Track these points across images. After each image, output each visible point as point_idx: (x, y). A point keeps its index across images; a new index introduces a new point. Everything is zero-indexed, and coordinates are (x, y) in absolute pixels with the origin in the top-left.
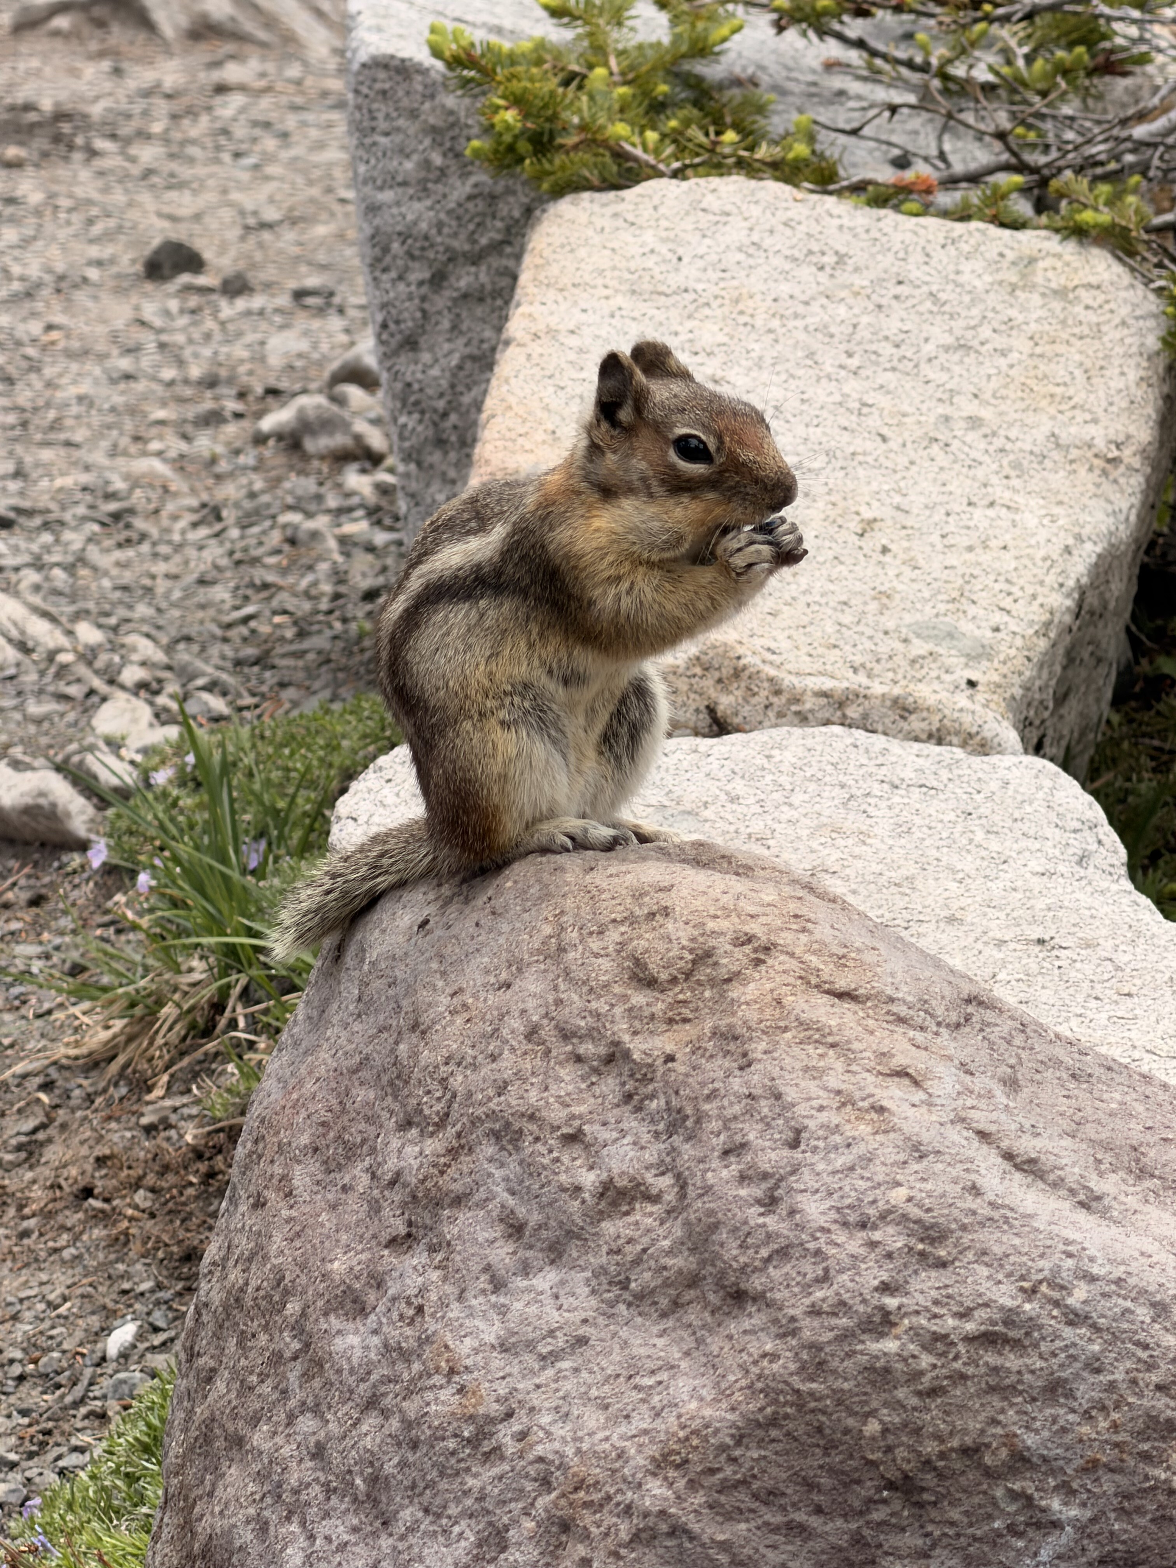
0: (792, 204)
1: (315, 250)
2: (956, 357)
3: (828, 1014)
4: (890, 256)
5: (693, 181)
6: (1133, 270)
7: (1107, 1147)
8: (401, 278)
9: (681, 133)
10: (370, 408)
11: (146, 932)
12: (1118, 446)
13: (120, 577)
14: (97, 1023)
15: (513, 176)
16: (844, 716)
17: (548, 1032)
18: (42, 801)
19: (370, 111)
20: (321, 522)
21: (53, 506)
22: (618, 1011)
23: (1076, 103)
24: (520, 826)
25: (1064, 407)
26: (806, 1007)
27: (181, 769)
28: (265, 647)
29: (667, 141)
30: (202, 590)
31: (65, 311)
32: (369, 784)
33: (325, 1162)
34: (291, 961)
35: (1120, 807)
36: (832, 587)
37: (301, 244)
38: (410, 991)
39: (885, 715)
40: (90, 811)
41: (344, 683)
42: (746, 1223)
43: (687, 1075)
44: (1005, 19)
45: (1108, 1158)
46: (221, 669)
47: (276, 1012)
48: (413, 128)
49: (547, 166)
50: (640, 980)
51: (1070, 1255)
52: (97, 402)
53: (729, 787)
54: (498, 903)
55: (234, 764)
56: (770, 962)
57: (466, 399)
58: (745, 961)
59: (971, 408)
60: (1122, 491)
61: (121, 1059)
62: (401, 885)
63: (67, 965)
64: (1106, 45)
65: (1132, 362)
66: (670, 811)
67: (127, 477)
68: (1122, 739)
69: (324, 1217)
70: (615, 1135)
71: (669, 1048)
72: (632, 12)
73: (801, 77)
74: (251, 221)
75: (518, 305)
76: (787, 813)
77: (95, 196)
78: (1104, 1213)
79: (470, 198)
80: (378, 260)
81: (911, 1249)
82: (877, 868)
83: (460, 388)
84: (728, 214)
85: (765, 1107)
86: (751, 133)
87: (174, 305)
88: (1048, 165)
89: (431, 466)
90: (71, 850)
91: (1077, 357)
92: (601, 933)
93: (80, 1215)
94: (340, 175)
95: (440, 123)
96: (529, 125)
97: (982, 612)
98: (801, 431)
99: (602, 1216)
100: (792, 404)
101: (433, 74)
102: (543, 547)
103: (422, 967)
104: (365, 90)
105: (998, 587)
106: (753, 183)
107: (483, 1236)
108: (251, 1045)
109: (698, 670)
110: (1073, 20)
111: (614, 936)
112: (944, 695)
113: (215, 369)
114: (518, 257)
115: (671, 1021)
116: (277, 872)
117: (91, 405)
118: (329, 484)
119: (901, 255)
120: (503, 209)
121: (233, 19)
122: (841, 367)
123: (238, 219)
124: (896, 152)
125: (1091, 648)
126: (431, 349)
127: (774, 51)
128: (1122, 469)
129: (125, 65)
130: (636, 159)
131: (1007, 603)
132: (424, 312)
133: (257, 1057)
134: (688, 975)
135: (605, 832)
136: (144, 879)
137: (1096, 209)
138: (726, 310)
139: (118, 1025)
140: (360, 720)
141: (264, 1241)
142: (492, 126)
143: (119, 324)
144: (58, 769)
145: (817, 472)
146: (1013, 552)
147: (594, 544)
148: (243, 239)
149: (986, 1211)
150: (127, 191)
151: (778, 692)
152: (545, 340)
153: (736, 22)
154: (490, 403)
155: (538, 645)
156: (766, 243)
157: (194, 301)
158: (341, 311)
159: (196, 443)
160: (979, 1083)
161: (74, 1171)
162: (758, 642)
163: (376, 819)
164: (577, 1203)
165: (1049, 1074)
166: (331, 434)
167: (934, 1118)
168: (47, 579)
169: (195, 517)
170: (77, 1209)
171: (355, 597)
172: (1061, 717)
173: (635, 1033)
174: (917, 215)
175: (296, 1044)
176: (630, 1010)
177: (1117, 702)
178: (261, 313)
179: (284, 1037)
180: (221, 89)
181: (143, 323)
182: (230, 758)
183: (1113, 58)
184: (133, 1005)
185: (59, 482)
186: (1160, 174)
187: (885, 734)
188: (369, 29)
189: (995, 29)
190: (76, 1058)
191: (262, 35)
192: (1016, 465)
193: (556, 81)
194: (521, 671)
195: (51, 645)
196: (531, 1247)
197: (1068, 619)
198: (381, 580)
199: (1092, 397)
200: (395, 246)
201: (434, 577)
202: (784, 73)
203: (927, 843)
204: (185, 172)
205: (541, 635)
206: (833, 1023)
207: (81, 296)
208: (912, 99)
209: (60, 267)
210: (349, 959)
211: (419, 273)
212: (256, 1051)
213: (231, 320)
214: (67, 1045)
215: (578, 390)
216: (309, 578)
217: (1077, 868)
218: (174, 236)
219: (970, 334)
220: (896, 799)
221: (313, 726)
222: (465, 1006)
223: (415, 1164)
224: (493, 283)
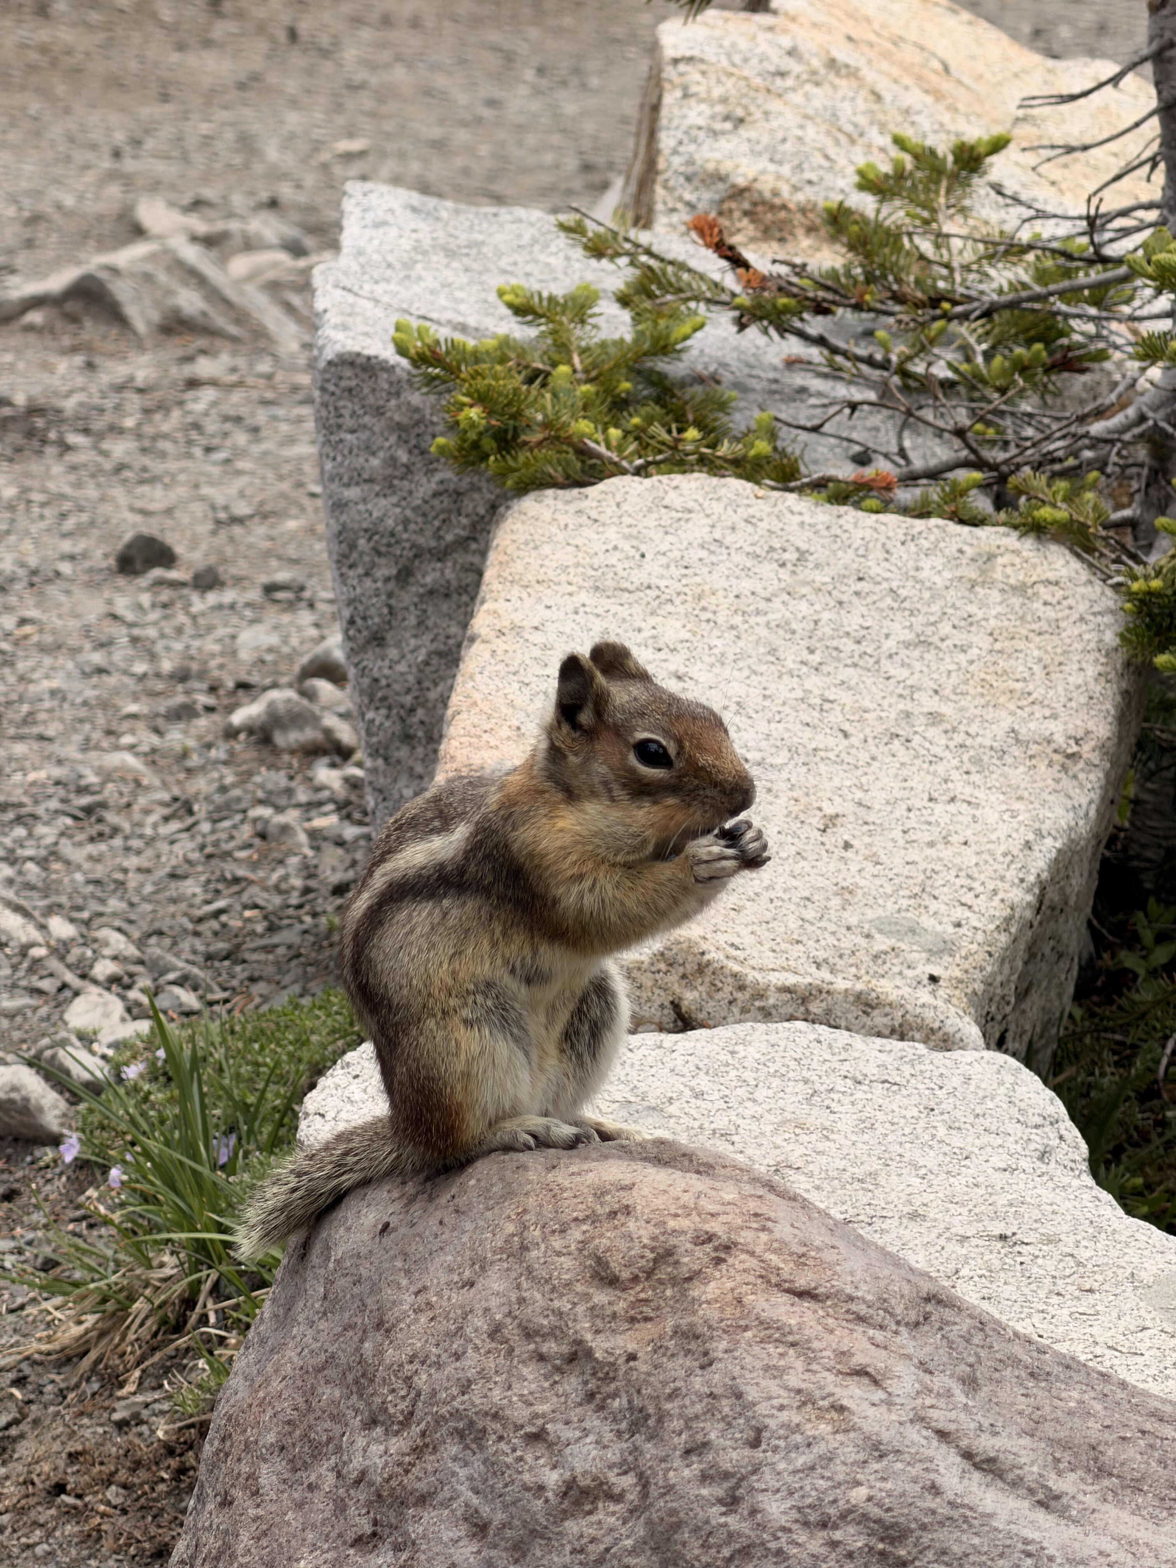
0: (753, 501)
1: (285, 544)
2: (917, 653)
3: (788, 1313)
4: (851, 553)
5: (655, 478)
6: (1091, 565)
7: (1066, 1446)
8: (367, 574)
9: (644, 430)
10: (339, 704)
11: (118, 1227)
12: (1077, 742)
13: (92, 871)
14: (69, 1317)
15: (477, 472)
16: (808, 1011)
17: (511, 1330)
18: (14, 1096)
19: (336, 409)
20: (291, 817)
21: (25, 800)
22: (580, 1309)
23: (1035, 399)
24: (482, 1125)
25: (1023, 703)
26: (766, 1306)
27: (152, 1063)
28: (235, 941)
29: (630, 438)
30: (173, 885)
31: (38, 605)
32: (337, 1080)
33: (291, 1461)
34: (260, 1256)
35: (1083, 1102)
36: (795, 883)
37: (272, 539)
38: (375, 1289)
39: (848, 1011)
40: (63, 1105)
41: (314, 978)
42: (707, 1522)
43: (649, 1374)
44: (964, 317)
45: (1067, 1456)
46: (193, 963)
47: (246, 1307)
48: (378, 425)
49: (511, 463)
50: (602, 1279)
51: (1029, 1555)
52: (70, 697)
53: (693, 1083)
54: (461, 1201)
55: (204, 1059)
56: (730, 1261)
57: (433, 695)
58: (706, 1260)
59: (932, 704)
60: (1081, 786)
61: (93, 1355)
62: (365, 1183)
63: (40, 1260)
64: (1065, 341)
65: (1091, 657)
66: (634, 1107)
67: (99, 771)
68: (1084, 1034)
69: (290, 1516)
70: (578, 1434)
71: (631, 1347)
72: (596, 310)
73: (763, 375)
74: (222, 515)
75: (483, 602)
76: (751, 1109)
77: (67, 490)
78: (1063, 1513)
79: (436, 494)
80: (345, 556)
81: (871, 1549)
82: (841, 1164)
83: (427, 684)
84: (690, 511)
85: (726, 1406)
86: (713, 430)
87: (145, 599)
88: (1006, 462)
89: (399, 762)
90: (44, 1145)
91: (1036, 653)
92: (563, 1231)
93: (53, 1511)
94: (310, 470)
95: (405, 420)
96: (494, 422)
97: (943, 908)
98: (763, 727)
99: (565, 1515)
100: (754, 699)
101: (398, 371)
102: (506, 846)
103: (386, 1265)
104: (332, 388)
105: (959, 882)
106: (715, 481)
107: (447, 1535)
108: (222, 1340)
109: (662, 966)
110: (1031, 317)
111: (575, 1234)
112: (906, 991)
113: (187, 663)
114: (483, 554)
115: (632, 1320)
116: (247, 1167)
117: (64, 699)
118: (299, 778)
119: (861, 552)
120: (468, 506)
121: (204, 314)
122: (802, 663)
123: (210, 514)
124: (857, 449)
125: (1052, 943)
126: (398, 645)
127: (736, 349)
128: (1081, 764)
129: (97, 360)
130: (599, 456)
131: (968, 898)
132: (390, 607)
133: (229, 1352)
134: (650, 1274)
135: (567, 1131)
136: (115, 1173)
137: (1054, 506)
138: (688, 606)
139: (90, 1320)
140: (329, 1015)
141: (231, 1539)
142: (457, 423)
143: (92, 618)
144: (30, 1064)
145: (779, 768)
146: (974, 848)
147: (558, 844)
148: (214, 533)
149: (945, 1511)
150: (99, 485)
151: (742, 988)
152: (509, 637)
153: (699, 319)
154: (455, 700)
155: (501, 944)
156: (728, 541)
157: (165, 595)
158: (311, 606)
159: (169, 737)
160: (939, 1381)
161: (46, 1467)
162: (722, 938)
163: (343, 1115)
164: (540, 1503)
165: (1008, 1372)
166: (301, 728)
167: (894, 1417)
168: (20, 873)
169: (167, 811)
170: (50, 1505)
171: (325, 891)
172: (1023, 1012)
173: (598, 1332)
174: (877, 512)
175: (263, 1342)
176: (592, 1309)
177: (1079, 996)
178: (232, 606)
179: (251, 1334)
180: (193, 384)
181: (115, 617)
182: (200, 1053)
183: (1070, 355)
184: (105, 1300)
185: (32, 776)
186: (1117, 469)
187: (848, 1029)
188: (335, 327)
189: (954, 327)
190: (49, 1354)
191: (233, 330)
192: (976, 761)
193: (520, 378)
194: (484, 970)
195: (24, 939)
196: (495, 1546)
197: (1029, 914)
198: (351, 874)
199: (1051, 692)
200: (362, 542)
201: (397, 875)
202: (746, 371)
203: (890, 1138)
204: (157, 467)
205: (504, 934)
206: (793, 1322)
207: (53, 591)
208: (872, 396)
209: (33, 562)
210: (315, 1258)
211: (386, 569)
212: (226, 1346)
213: (203, 614)
214: (40, 1340)
215: (543, 687)
216: (280, 872)
217: (1038, 1164)
218: (145, 531)
219: (929, 630)
220: (859, 1095)
221: (283, 1021)
222: (429, 1305)
223: (380, 1463)
224: (460, 580)
